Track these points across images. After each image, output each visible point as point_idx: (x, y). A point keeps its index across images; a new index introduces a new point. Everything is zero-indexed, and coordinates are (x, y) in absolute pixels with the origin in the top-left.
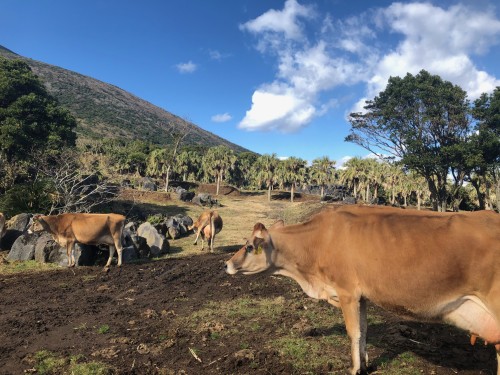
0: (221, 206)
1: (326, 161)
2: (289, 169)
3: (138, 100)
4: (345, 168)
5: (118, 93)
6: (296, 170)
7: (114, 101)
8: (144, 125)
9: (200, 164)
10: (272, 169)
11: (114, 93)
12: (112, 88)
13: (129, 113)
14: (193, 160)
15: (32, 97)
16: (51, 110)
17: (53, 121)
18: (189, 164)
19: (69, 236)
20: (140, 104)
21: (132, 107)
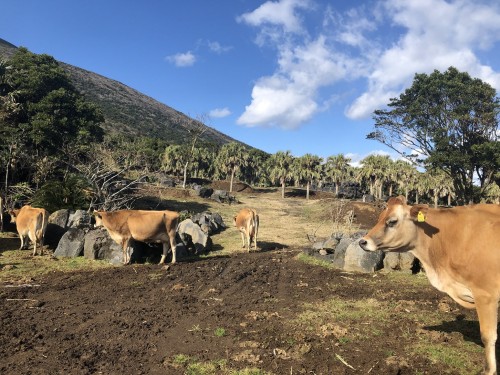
0: (240, 203)
1: (341, 158)
2: (305, 166)
3: (142, 96)
4: (361, 166)
5: (122, 89)
6: (312, 167)
7: (118, 97)
8: (148, 120)
9: (210, 161)
10: (286, 166)
11: (117, 89)
12: (116, 83)
13: (133, 109)
14: (204, 156)
15: (62, 92)
16: (80, 105)
17: (82, 116)
18: (200, 161)
19: (126, 233)
20: (144, 99)
21: (136, 103)
